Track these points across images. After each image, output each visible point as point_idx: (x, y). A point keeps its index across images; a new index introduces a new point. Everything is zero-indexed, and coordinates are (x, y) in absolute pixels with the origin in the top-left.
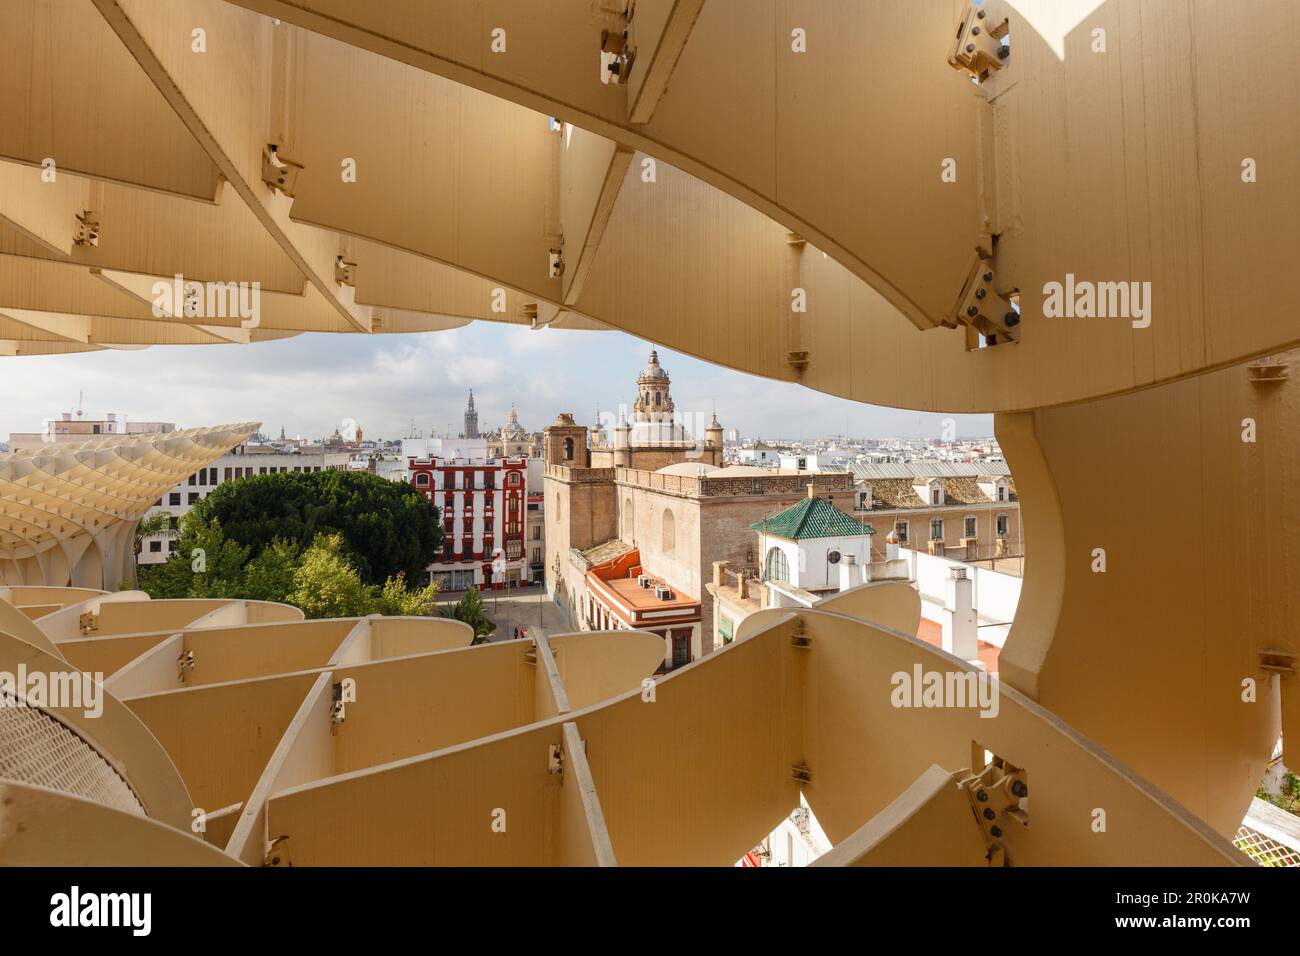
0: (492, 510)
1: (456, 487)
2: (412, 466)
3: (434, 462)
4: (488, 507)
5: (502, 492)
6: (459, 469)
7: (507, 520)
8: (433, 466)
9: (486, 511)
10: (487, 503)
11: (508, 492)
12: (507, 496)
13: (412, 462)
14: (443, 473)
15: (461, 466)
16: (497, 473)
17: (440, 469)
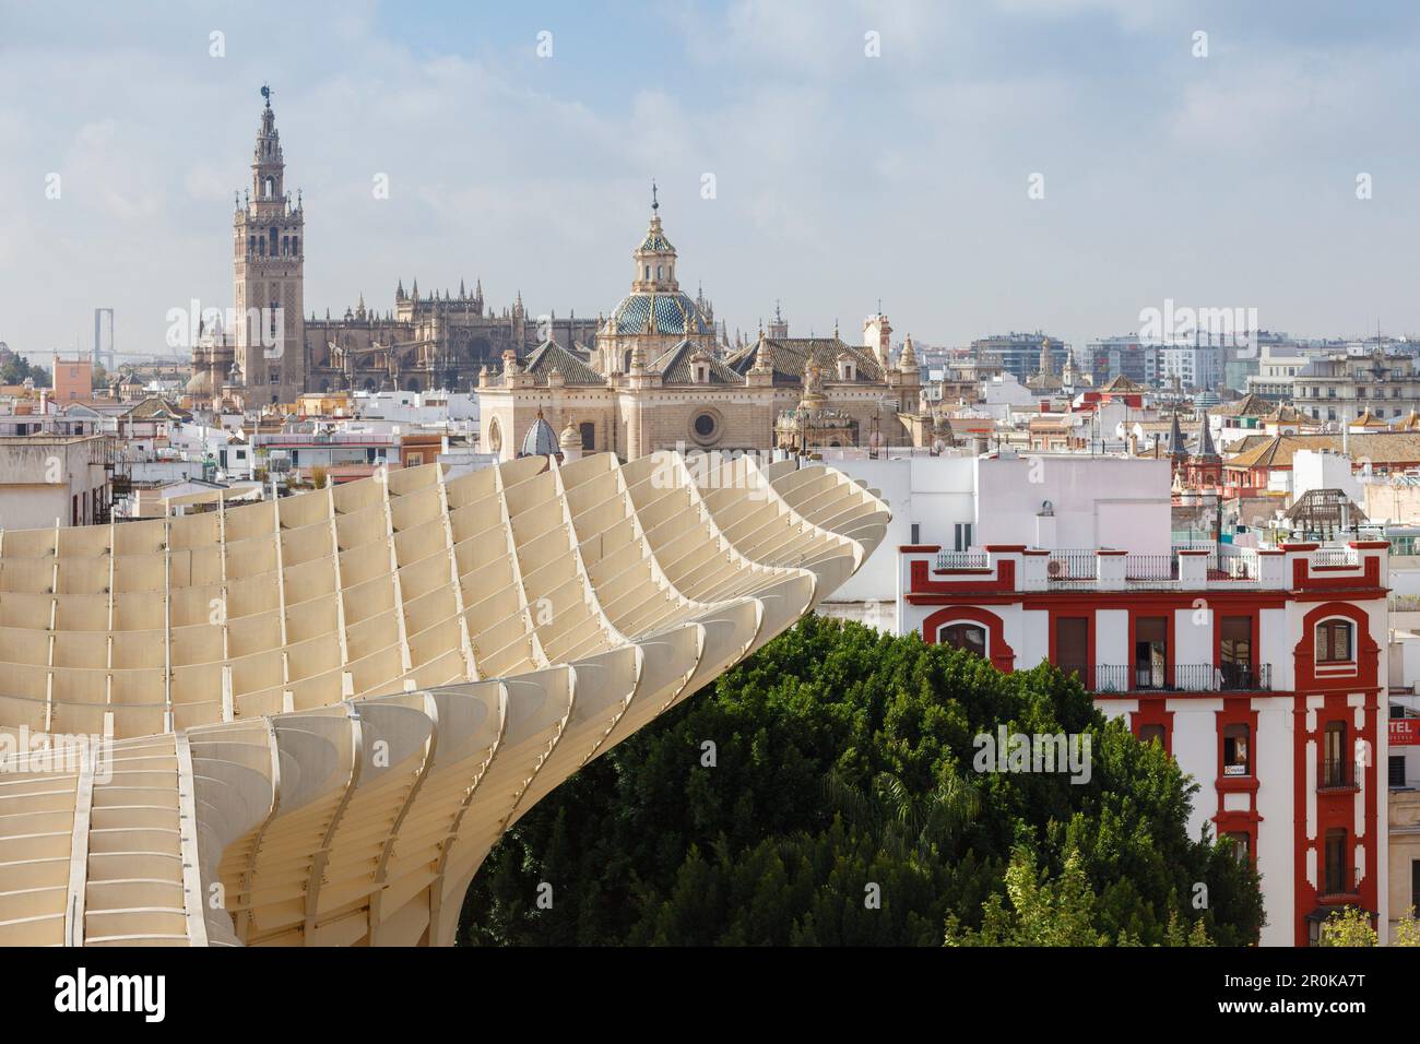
0: (1250, 786)
1: (1102, 680)
2: (921, 588)
3: (1007, 569)
4: (1237, 770)
5: (1290, 703)
6: (1112, 600)
7: (1312, 832)
8: (1004, 589)
9: (1224, 787)
10: (1227, 755)
11: (1315, 702)
12: (1311, 724)
13: (919, 570)
14: (1042, 617)
15: (1121, 586)
16: (1266, 616)
17: (1032, 601)
